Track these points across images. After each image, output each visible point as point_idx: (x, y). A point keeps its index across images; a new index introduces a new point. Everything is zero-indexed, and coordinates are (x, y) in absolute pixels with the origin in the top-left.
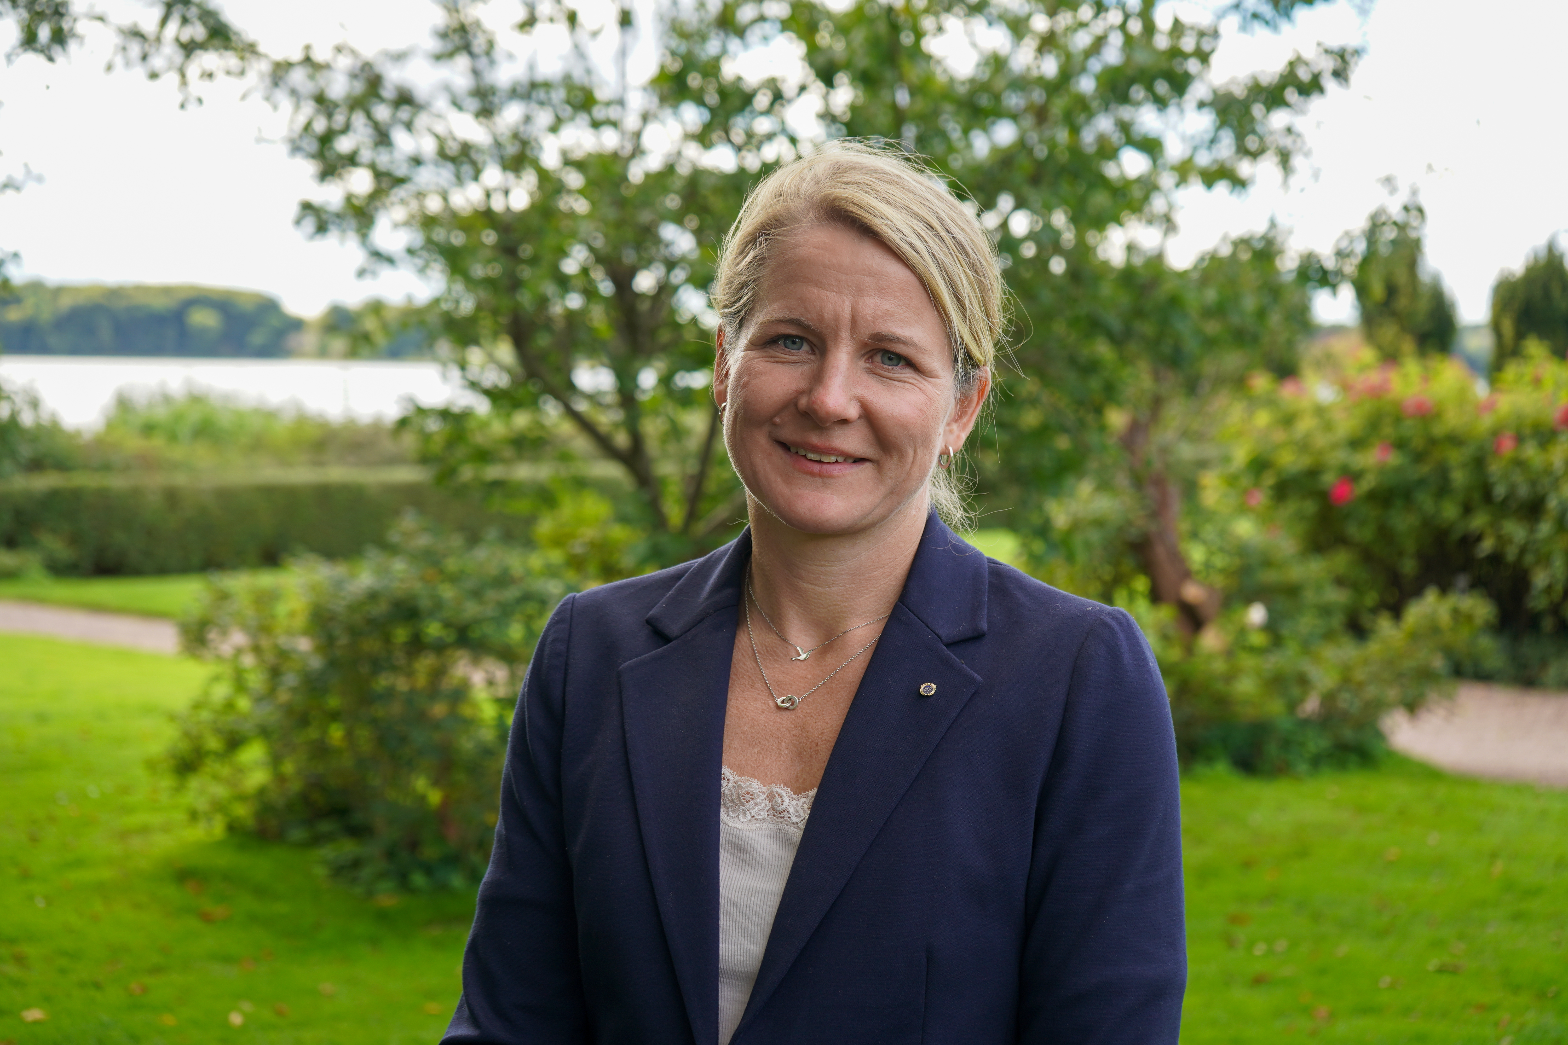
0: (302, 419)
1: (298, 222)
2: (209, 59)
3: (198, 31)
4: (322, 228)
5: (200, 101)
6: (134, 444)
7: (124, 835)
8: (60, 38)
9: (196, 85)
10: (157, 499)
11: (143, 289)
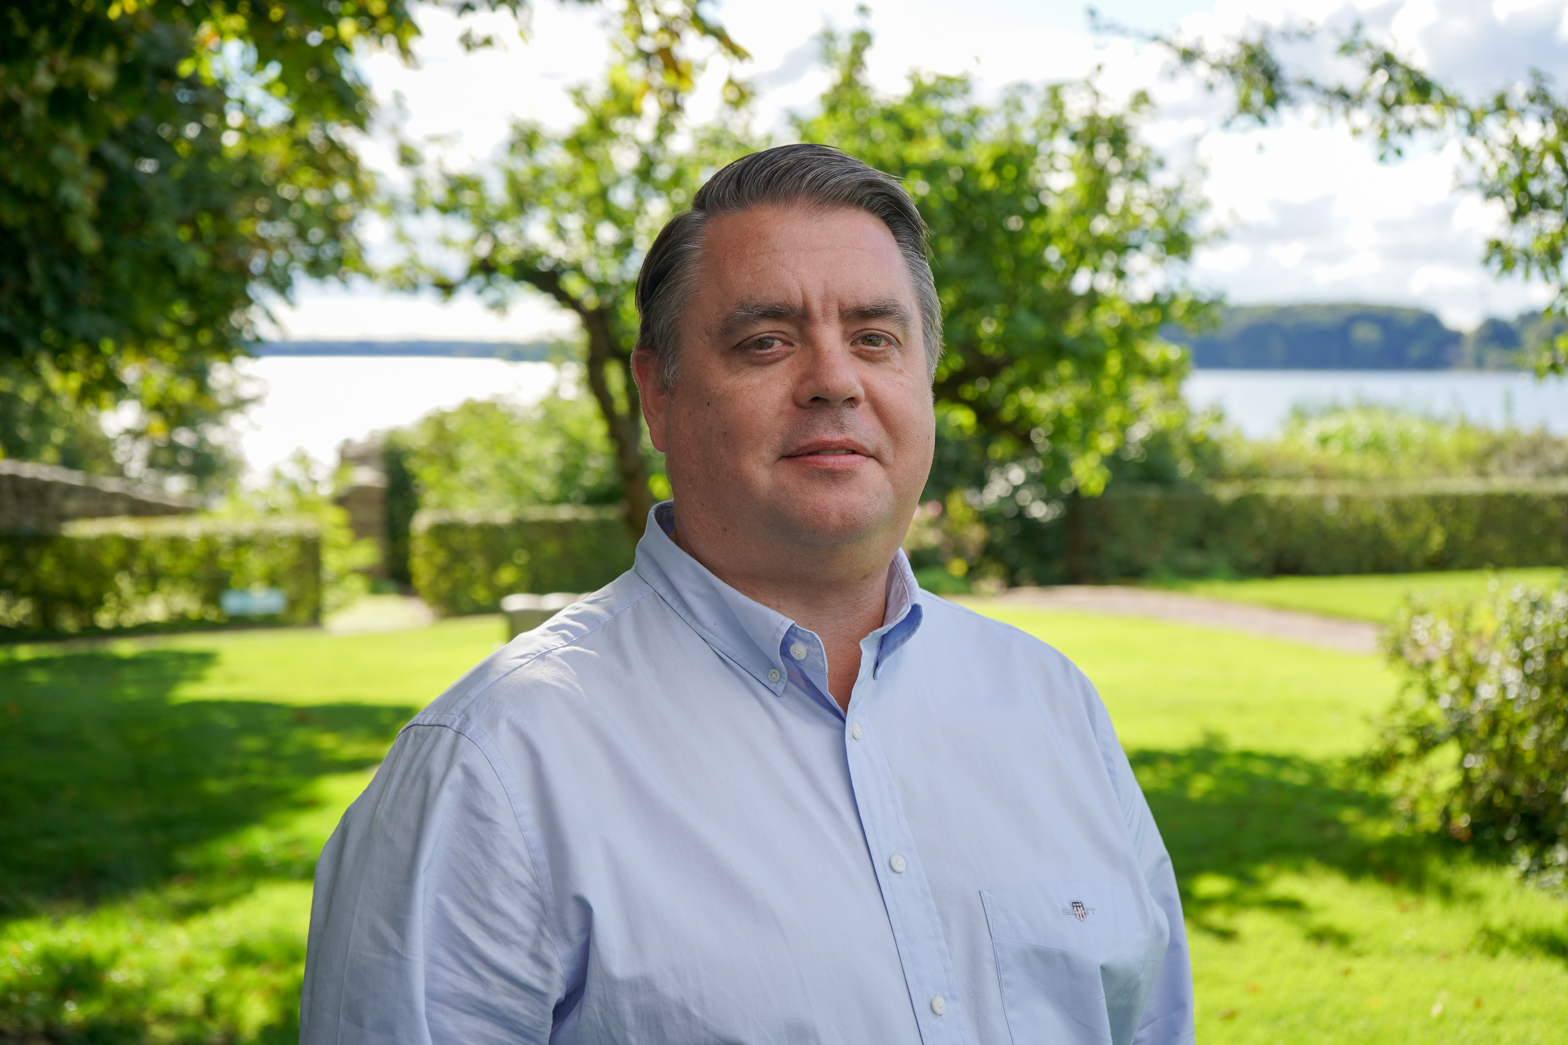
1: (1487, 261)
2: (1408, 114)
4: (1508, 265)
5: (1399, 152)
6: (1313, 454)
8: (1273, 101)
9: (1398, 140)
10: (1332, 507)
11: (1311, 308)
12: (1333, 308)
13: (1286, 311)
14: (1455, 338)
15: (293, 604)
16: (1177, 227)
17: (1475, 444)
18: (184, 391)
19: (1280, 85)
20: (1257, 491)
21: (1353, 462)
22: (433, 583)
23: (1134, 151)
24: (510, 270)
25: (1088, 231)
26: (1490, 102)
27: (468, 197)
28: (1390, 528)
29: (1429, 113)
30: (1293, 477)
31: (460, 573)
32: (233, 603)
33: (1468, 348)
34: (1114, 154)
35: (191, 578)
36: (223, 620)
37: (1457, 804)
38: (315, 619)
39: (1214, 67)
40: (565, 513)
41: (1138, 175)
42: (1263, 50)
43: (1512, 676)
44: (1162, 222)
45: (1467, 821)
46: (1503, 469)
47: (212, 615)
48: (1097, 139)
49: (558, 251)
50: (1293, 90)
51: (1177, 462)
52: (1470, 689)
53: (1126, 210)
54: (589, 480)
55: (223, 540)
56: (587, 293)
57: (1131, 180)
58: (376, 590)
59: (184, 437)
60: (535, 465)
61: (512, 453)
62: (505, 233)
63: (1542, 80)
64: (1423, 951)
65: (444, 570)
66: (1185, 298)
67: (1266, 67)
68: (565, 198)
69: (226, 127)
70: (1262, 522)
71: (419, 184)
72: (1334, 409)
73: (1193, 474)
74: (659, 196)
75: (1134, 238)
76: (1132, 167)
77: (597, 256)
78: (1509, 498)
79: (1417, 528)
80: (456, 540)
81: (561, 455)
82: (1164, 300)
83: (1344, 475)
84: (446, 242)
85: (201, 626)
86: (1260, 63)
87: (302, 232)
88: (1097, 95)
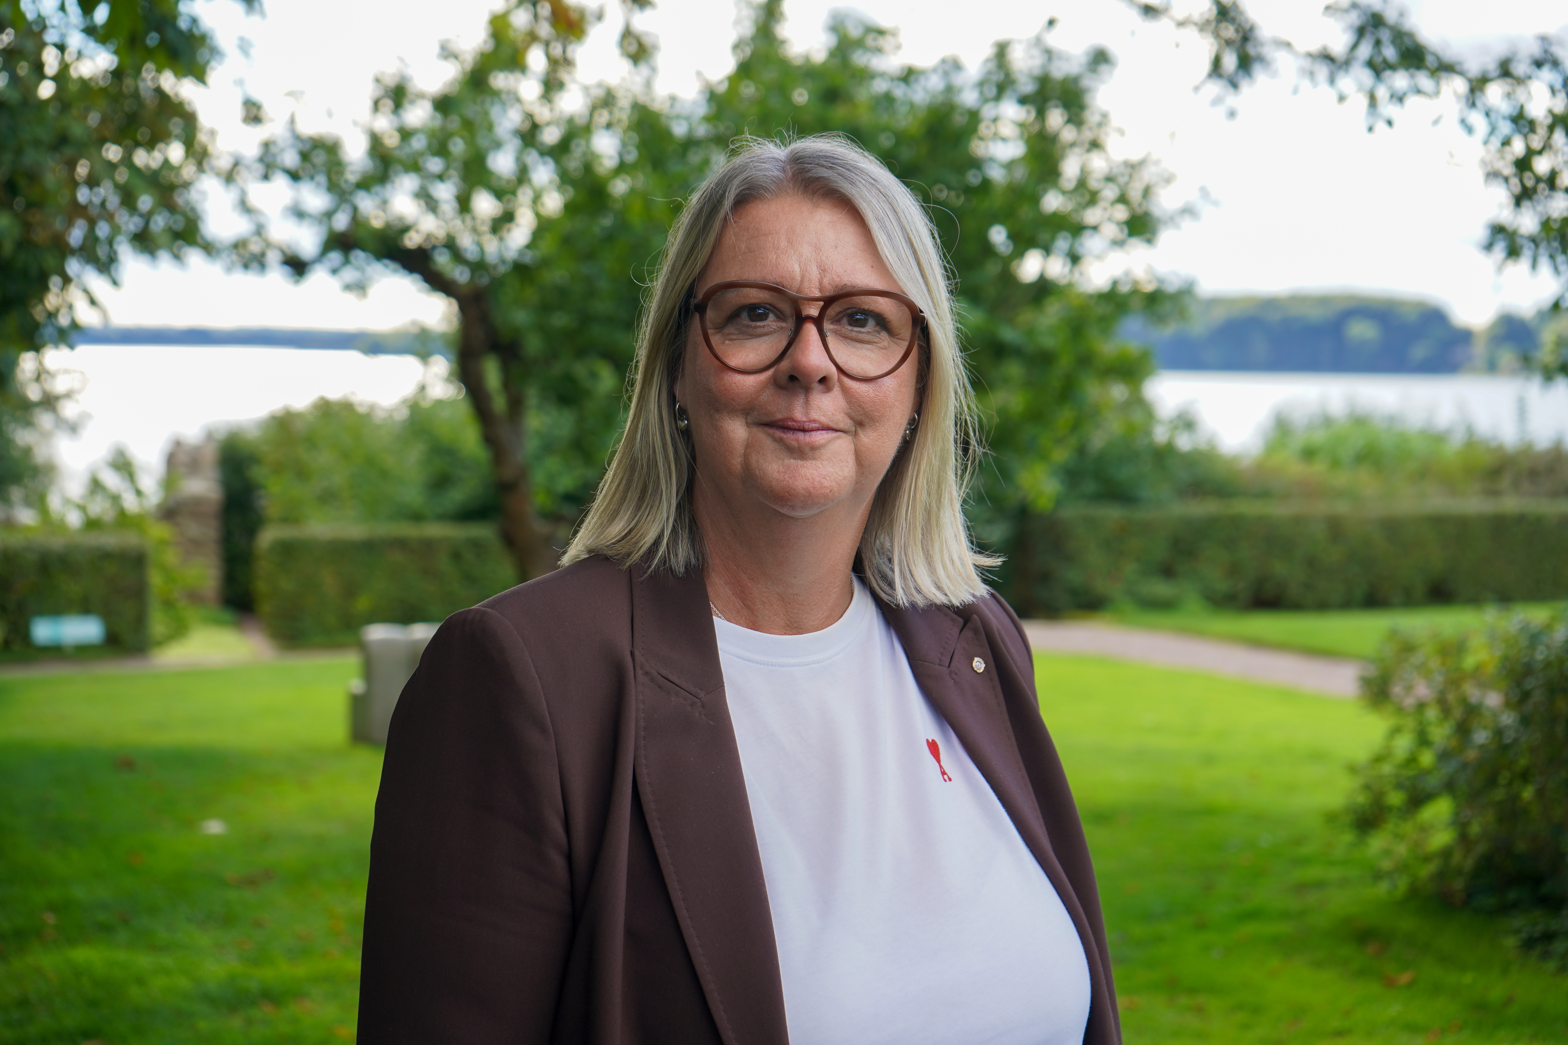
0: (1472, 443)
1: (1489, 247)
2: (1400, 80)
3: (1390, 53)
4: (1513, 252)
5: (1390, 123)
6: (1296, 469)
7: (1301, 888)
8: (1245, 63)
9: (1388, 109)
10: (1319, 529)
11: (1298, 299)
12: (1324, 300)
13: (1270, 303)
14: (1465, 336)
15: (112, 634)
16: (1140, 205)
17: (1485, 459)
19: (1255, 46)
20: (1234, 511)
21: (1342, 479)
23: (1092, 117)
24: (372, 246)
25: (1038, 210)
26: (1492, 67)
29: (1424, 79)
32: (43, 633)
33: (1479, 349)
34: (1069, 121)
36: (31, 651)
38: (139, 651)
39: (1181, 24)
40: (432, 530)
41: (1095, 145)
43: (1509, 719)
44: (1124, 199)
45: (1461, 883)
46: (1514, 487)
48: (1049, 102)
49: (428, 225)
50: (1268, 51)
52: (1465, 734)
53: (1082, 183)
54: (461, 494)
55: (30, 557)
57: (1089, 151)
61: (370, 460)
62: (366, 204)
63: (1550, 44)
68: (435, 165)
71: (267, 144)
74: (545, 162)
75: (1090, 217)
76: (1088, 135)
77: (473, 232)
82: (1125, 291)
84: (299, 213)
86: (1233, 21)
87: (128, 200)
88: (1049, 54)
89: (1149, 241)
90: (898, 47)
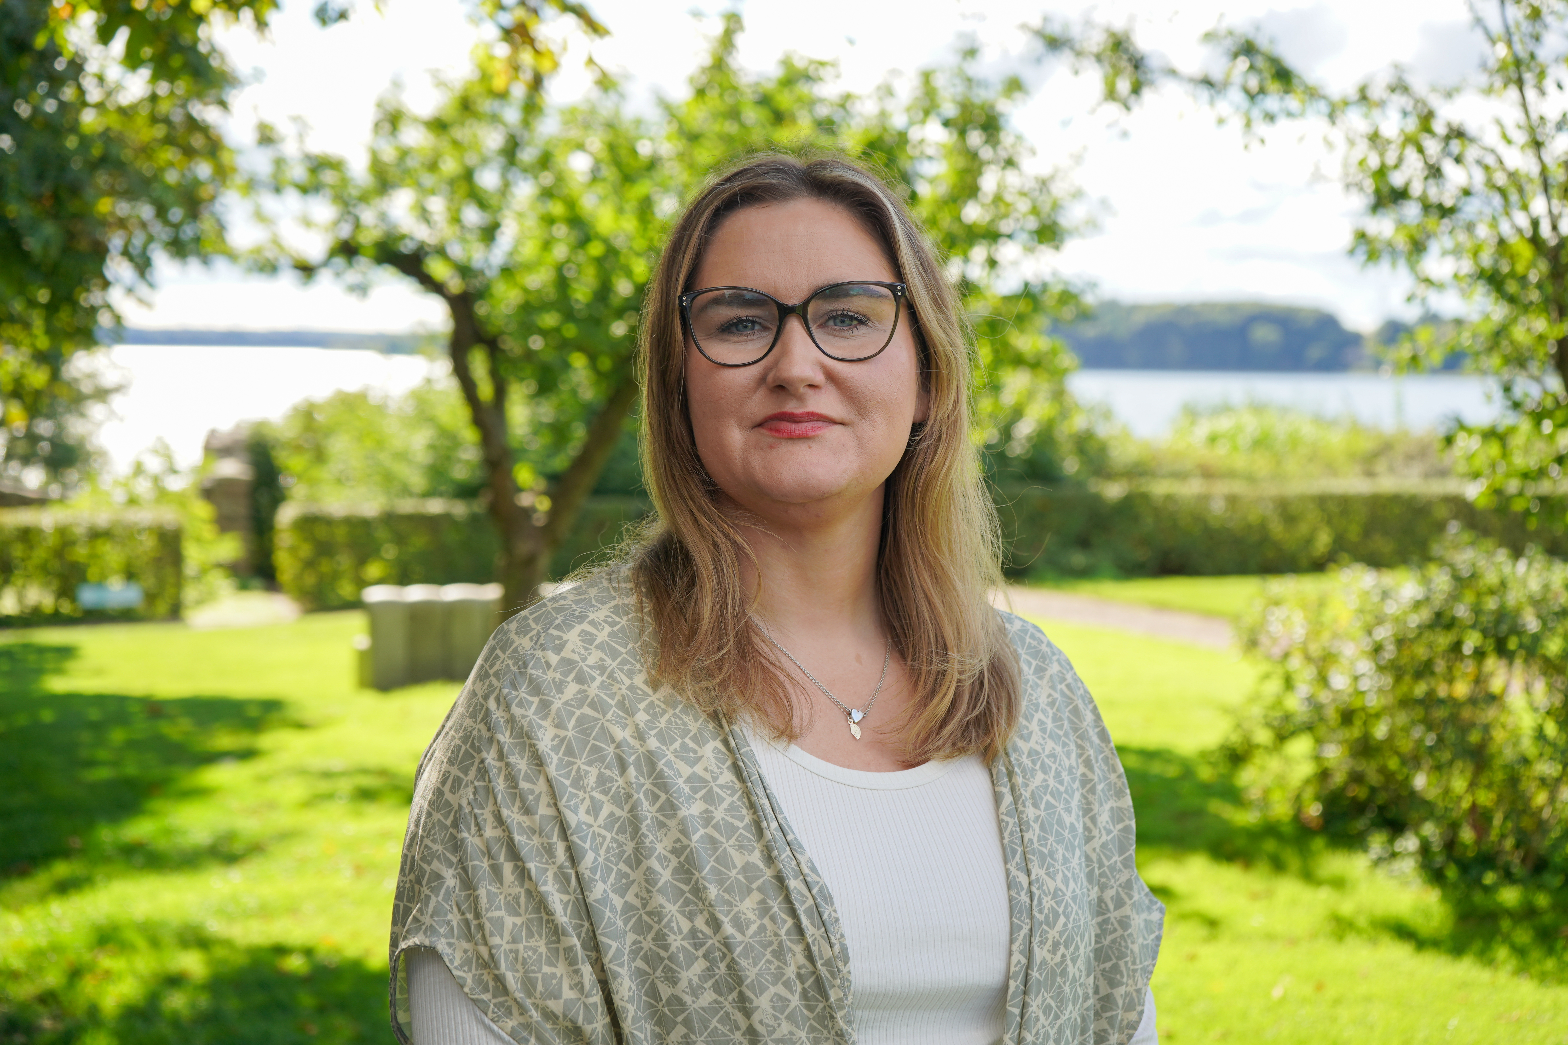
1: (1353, 252)
2: (1272, 103)
4: (1373, 257)
5: (1263, 141)
6: (1201, 452)
8: (1138, 87)
9: (1262, 128)
10: (1218, 507)
11: (1209, 306)
12: (1231, 308)
14: (1354, 340)
15: (151, 597)
16: (1049, 216)
17: (1365, 445)
18: (38, 378)
19: (1145, 73)
20: (1143, 489)
21: (1240, 462)
22: (299, 577)
23: (1007, 139)
24: (372, 252)
25: (959, 219)
26: (1352, 92)
27: (329, 177)
28: (1277, 529)
29: (1293, 102)
30: (1180, 476)
31: (325, 566)
32: (88, 596)
33: (1368, 349)
34: (987, 142)
35: (44, 569)
36: (78, 615)
37: (1309, 793)
38: (175, 613)
39: (1082, 54)
40: (435, 506)
41: (1010, 163)
42: (1128, 38)
43: (1365, 666)
44: (1035, 211)
45: (1318, 810)
46: (1391, 469)
47: (66, 608)
48: (969, 126)
49: (421, 233)
50: (1156, 77)
51: (1063, 459)
52: (1323, 680)
53: (998, 199)
54: (460, 474)
55: (80, 531)
56: (452, 278)
57: (1004, 168)
58: (244, 586)
59: (44, 427)
60: (402, 456)
61: (380, 444)
62: (368, 216)
63: (1403, 71)
64: (1270, 937)
65: (310, 564)
66: (1056, 289)
67: (1132, 55)
68: (428, 180)
69: (85, 104)
70: (1149, 522)
71: (279, 163)
72: (1225, 408)
73: (1078, 472)
74: (525, 179)
75: (1005, 227)
76: (1003, 154)
77: (463, 240)
78: (1395, 499)
79: (1303, 529)
80: (321, 532)
81: (432, 447)
82: (1036, 290)
83: (1231, 474)
84: (307, 222)
85: (56, 619)
86: (1126, 51)
87: (161, 212)
88: (969, 81)
89: (1057, 248)
90: (838, 76)
